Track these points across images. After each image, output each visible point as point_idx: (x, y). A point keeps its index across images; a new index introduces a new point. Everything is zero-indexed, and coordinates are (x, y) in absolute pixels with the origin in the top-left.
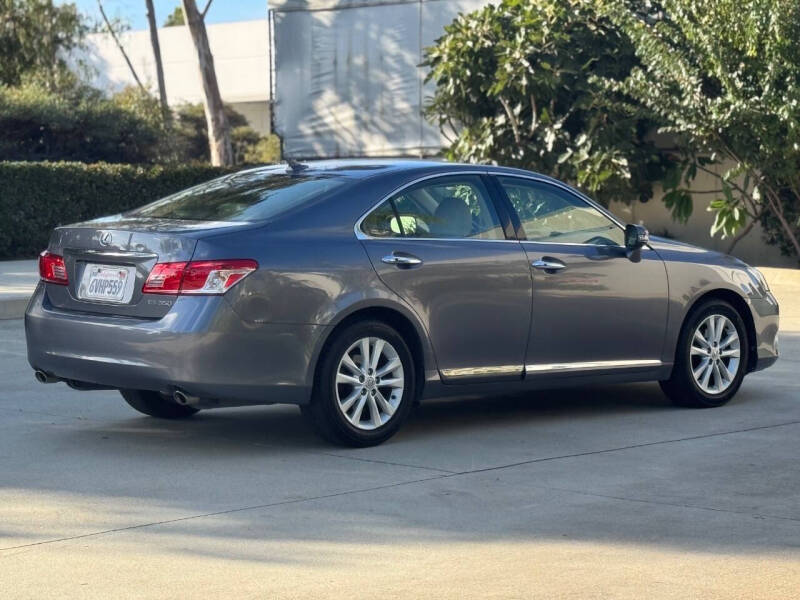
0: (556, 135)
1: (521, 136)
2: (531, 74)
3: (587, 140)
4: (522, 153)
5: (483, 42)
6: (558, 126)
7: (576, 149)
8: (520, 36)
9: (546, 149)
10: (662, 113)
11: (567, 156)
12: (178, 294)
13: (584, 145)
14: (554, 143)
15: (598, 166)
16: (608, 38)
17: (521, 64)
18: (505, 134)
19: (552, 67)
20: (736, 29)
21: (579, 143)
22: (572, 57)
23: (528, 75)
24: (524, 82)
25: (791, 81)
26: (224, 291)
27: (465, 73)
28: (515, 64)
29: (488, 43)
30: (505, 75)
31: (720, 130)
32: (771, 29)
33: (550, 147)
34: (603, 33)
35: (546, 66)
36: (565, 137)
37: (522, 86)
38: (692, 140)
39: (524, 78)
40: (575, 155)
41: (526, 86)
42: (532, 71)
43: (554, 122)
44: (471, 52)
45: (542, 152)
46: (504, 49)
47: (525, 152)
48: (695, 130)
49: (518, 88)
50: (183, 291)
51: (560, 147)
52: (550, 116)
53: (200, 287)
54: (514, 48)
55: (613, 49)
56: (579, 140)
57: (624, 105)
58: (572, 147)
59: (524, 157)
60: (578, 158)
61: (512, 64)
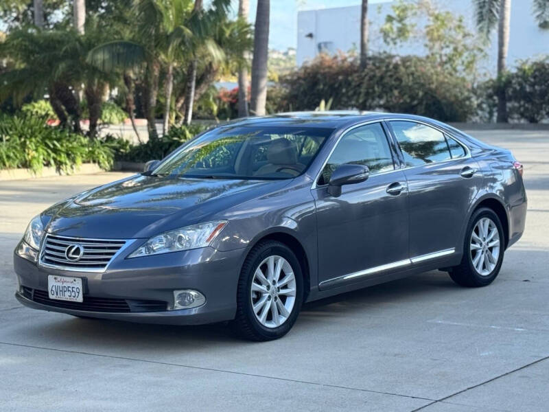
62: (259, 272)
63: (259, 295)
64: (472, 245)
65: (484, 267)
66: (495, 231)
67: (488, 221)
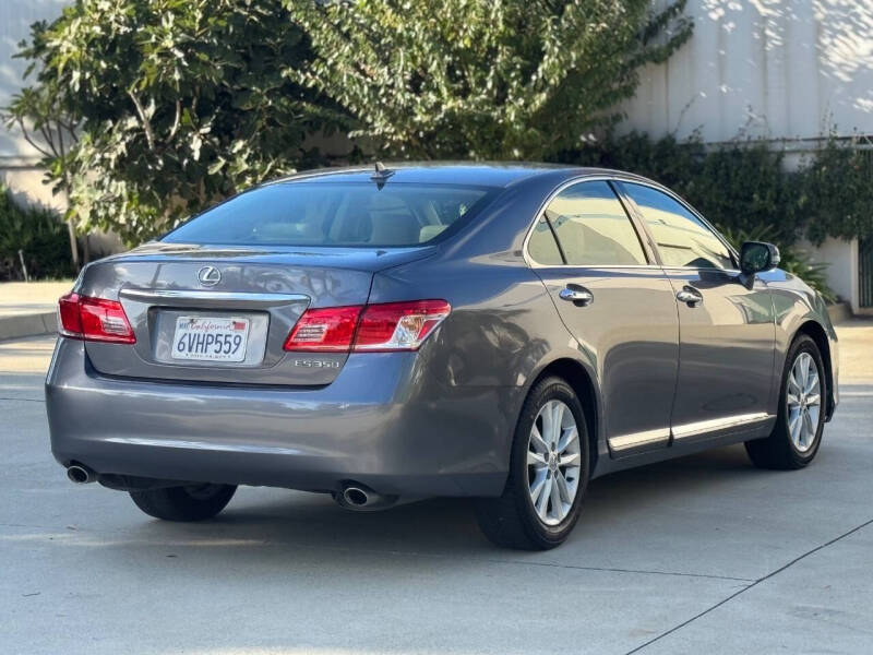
0: (203, 141)
1: (156, 143)
2: (185, 66)
3: (244, 146)
4: (161, 162)
5: (118, 29)
6: (206, 130)
7: (231, 158)
8: (168, 21)
9: (191, 158)
10: (360, 114)
11: (220, 165)
12: (349, 351)
13: (241, 152)
14: (201, 150)
15: (260, 178)
16: (263, 26)
17: (172, 55)
18: (137, 140)
19: (211, 59)
20: (449, 15)
21: (235, 151)
22: (229, 47)
23: (182, 69)
24: (177, 76)
25: (516, 77)
26: (418, 344)
27: (99, 65)
28: (165, 54)
29: (123, 29)
30: (154, 68)
31: (421, 134)
32: (493, 16)
33: (197, 156)
34: (256, 19)
35: (204, 57)
36: (213, 143)
37: (174, 82)
38: (388, 145)
39: (176, 72)
40: (231, 164)
41: (180, 80)
42: (185, 63)
43: (199, 126)
44: (103, 40)
45: (186, 162)
46: (148, 36)
47: (164, 162)
48: (395, 133)
49: (170, 83)
50: (357, 347)
51: (209, 155)
52: (193, 118)
53: (385, 338)
54: (162, 35)
55: (275, 40)
56: (234, 147)
57: (304, 104)
58: (225, 156)
59: (165, 168)
60: (236, 169)
61: (160, 55)
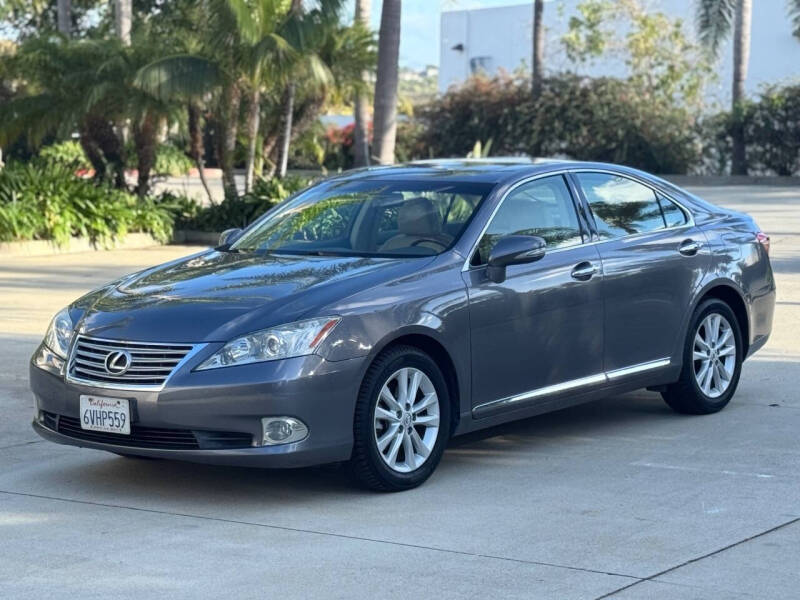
62: (385, 392)
63: (386, 425)
64: (695, 353)
65: (713, 385)
66: (728, 333)
67: (719, 318)
